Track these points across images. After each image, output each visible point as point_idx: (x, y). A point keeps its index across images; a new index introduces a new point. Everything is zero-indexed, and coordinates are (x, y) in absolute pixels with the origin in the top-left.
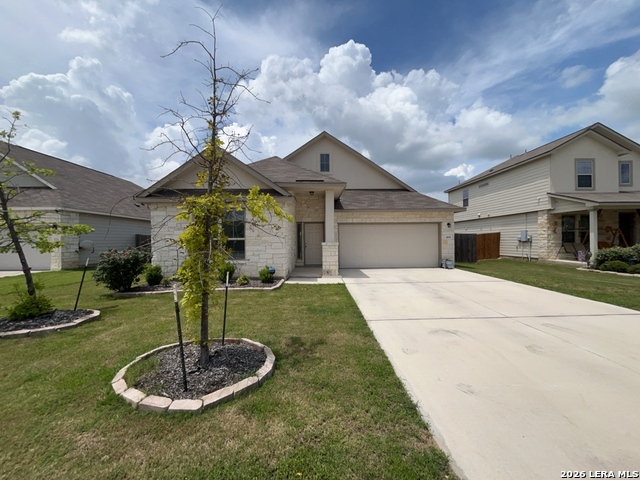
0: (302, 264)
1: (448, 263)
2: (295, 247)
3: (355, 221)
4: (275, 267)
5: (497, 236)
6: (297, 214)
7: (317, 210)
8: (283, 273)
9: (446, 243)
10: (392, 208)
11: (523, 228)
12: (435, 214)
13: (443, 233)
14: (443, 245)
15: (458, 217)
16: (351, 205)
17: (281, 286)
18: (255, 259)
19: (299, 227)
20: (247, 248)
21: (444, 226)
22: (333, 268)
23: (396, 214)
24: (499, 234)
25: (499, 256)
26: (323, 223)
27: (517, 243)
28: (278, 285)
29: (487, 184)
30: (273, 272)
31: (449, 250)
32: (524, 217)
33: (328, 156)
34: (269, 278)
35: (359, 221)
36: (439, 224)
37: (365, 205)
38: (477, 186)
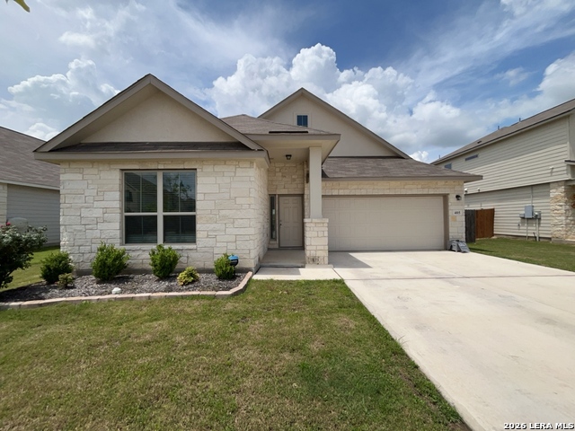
0: (277, 246)
1: (461, 245)
2: (267, 226)
3: (341, 192)
4: (238, 254)
5: (492, 212)
6: (270, 183)
7: (294, 180)
8: (252, 264)
9: (455, 220)
10: (388, 177)
11: (528, 203)
12: (441, 183)
13: (450, 208)
14: (451, 223)
15: (470, 187)
16: (337, 173)
17: (246, 286)
18: (211, 242)
19: (272, 201)
20: (198, 226)
21: (452, 199)
22: (320, 254)
23: (393, 183)
24: (493, 211)
25: (493, 235)
26: (302, 195)
27: (519, 220)
28: (241, 286)
29: (477, 156)
30: (235, 262)
31: (458, 228)
32: (529, 191)
33: (306, 117)
34: (229, 271)
35: (347, 192)
36: (445, 197)
37: (354, 173)
38: (463, 159)
